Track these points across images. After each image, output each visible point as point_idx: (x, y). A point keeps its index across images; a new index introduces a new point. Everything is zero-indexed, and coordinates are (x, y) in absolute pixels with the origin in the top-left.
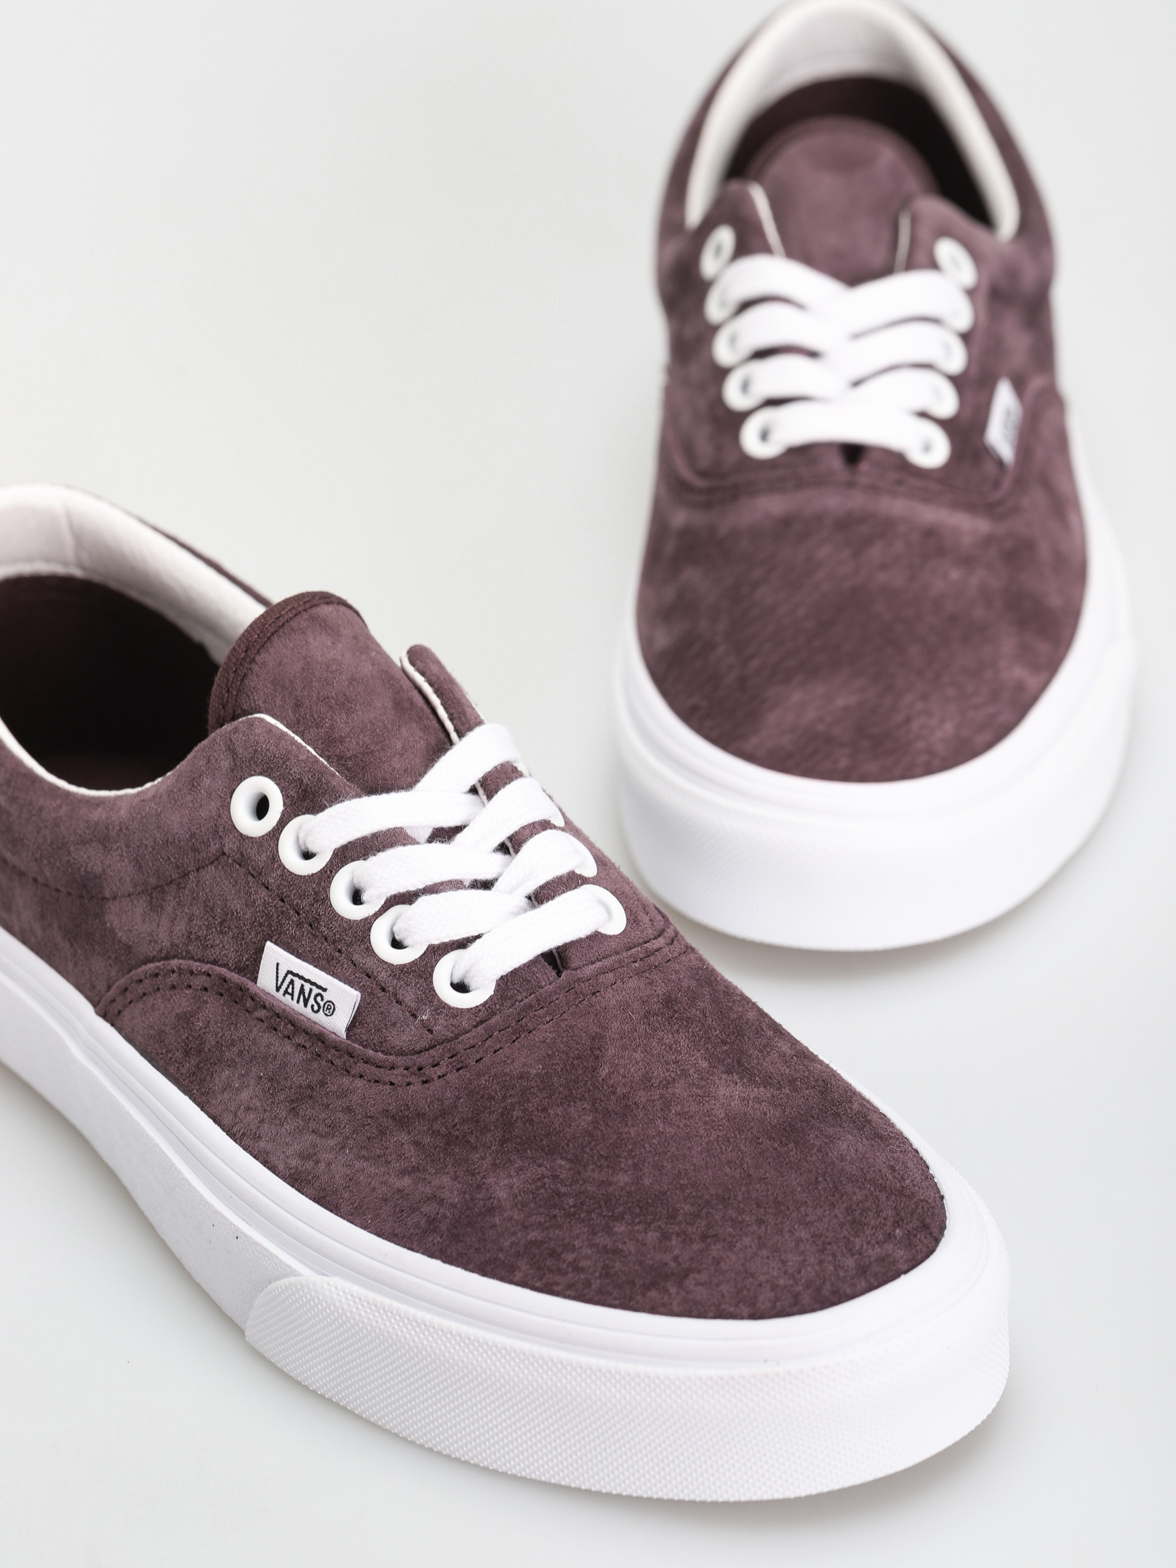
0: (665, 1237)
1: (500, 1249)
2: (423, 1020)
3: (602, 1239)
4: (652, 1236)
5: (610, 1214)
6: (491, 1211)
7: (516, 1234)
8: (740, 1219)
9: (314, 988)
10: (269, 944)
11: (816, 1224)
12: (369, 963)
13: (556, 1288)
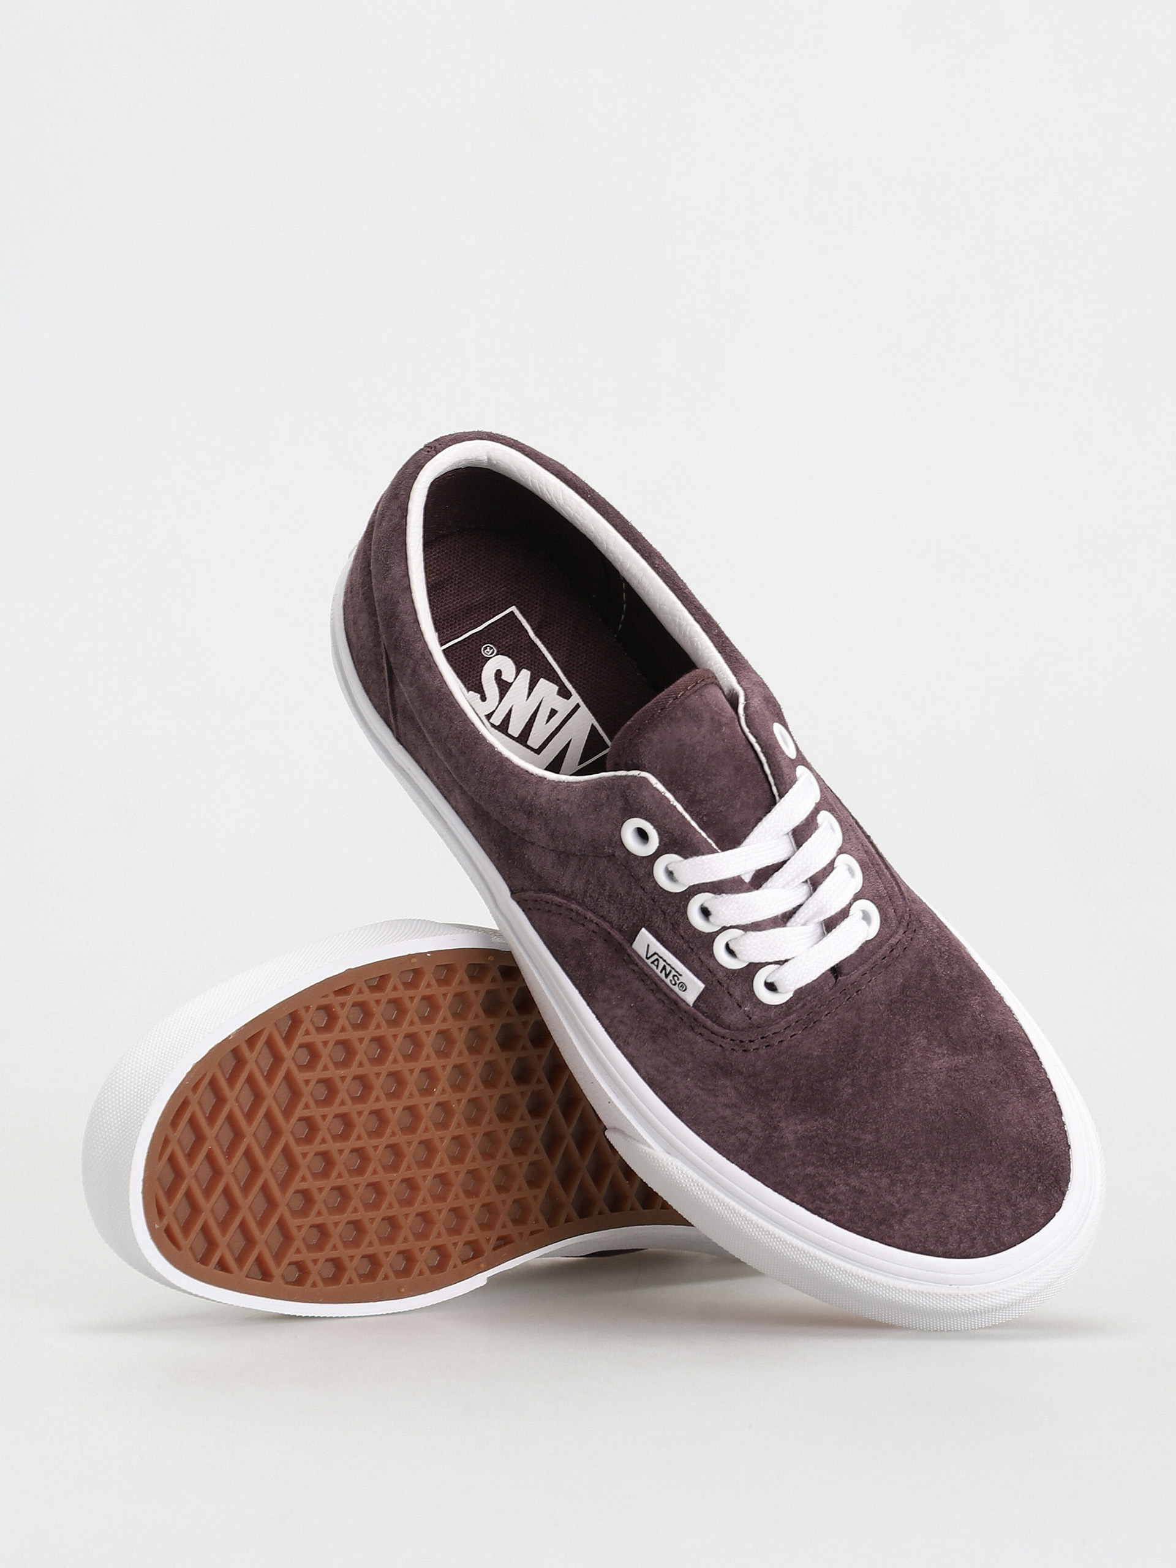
0: (893, 1183)
1: (787, 1176)
2: (745, 1011)
3: (854, 1181)
4: (885, 1182)
5: (859, 1162)
6: (782, 1147)
7: (798, 1167)
8: (941, 1170)
9: (673, 971)
10: (643, 930)
11: (988, 1177)
12: (711, 965)
13: (822, 1212)
